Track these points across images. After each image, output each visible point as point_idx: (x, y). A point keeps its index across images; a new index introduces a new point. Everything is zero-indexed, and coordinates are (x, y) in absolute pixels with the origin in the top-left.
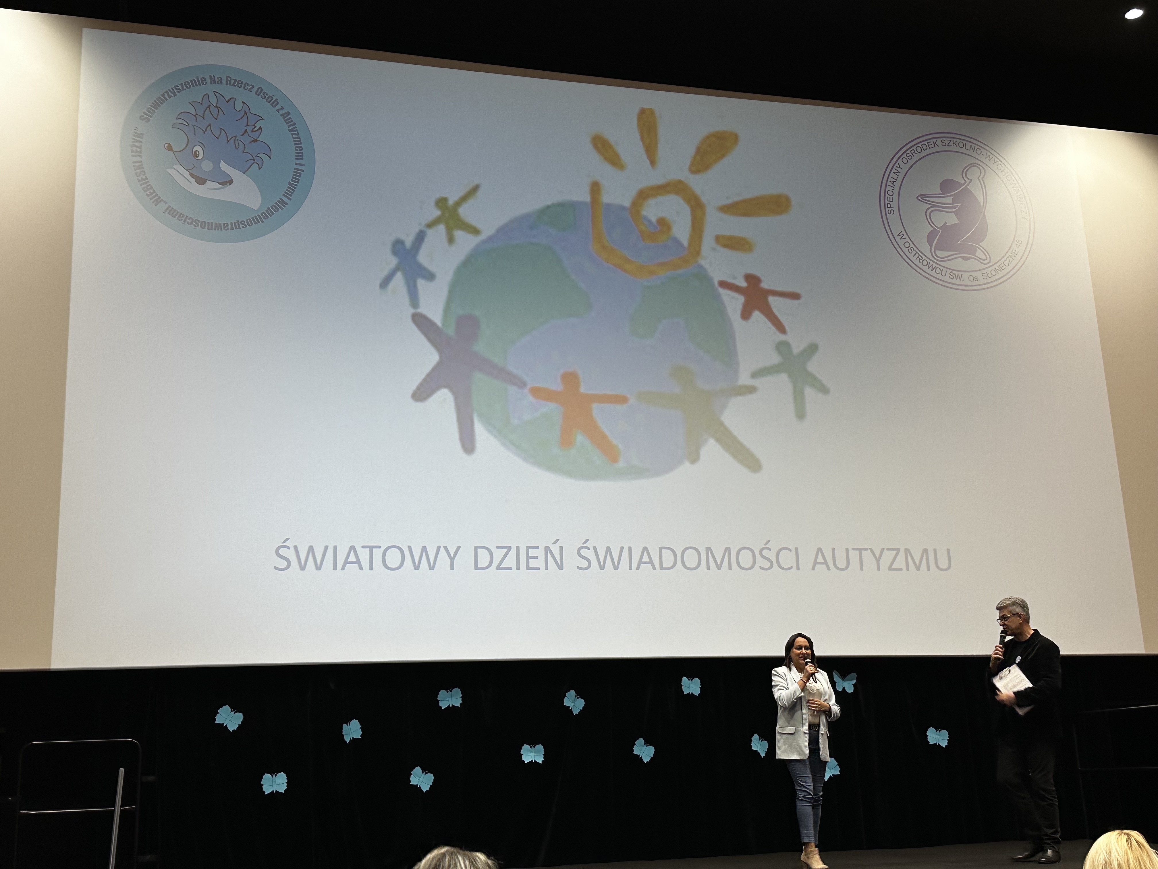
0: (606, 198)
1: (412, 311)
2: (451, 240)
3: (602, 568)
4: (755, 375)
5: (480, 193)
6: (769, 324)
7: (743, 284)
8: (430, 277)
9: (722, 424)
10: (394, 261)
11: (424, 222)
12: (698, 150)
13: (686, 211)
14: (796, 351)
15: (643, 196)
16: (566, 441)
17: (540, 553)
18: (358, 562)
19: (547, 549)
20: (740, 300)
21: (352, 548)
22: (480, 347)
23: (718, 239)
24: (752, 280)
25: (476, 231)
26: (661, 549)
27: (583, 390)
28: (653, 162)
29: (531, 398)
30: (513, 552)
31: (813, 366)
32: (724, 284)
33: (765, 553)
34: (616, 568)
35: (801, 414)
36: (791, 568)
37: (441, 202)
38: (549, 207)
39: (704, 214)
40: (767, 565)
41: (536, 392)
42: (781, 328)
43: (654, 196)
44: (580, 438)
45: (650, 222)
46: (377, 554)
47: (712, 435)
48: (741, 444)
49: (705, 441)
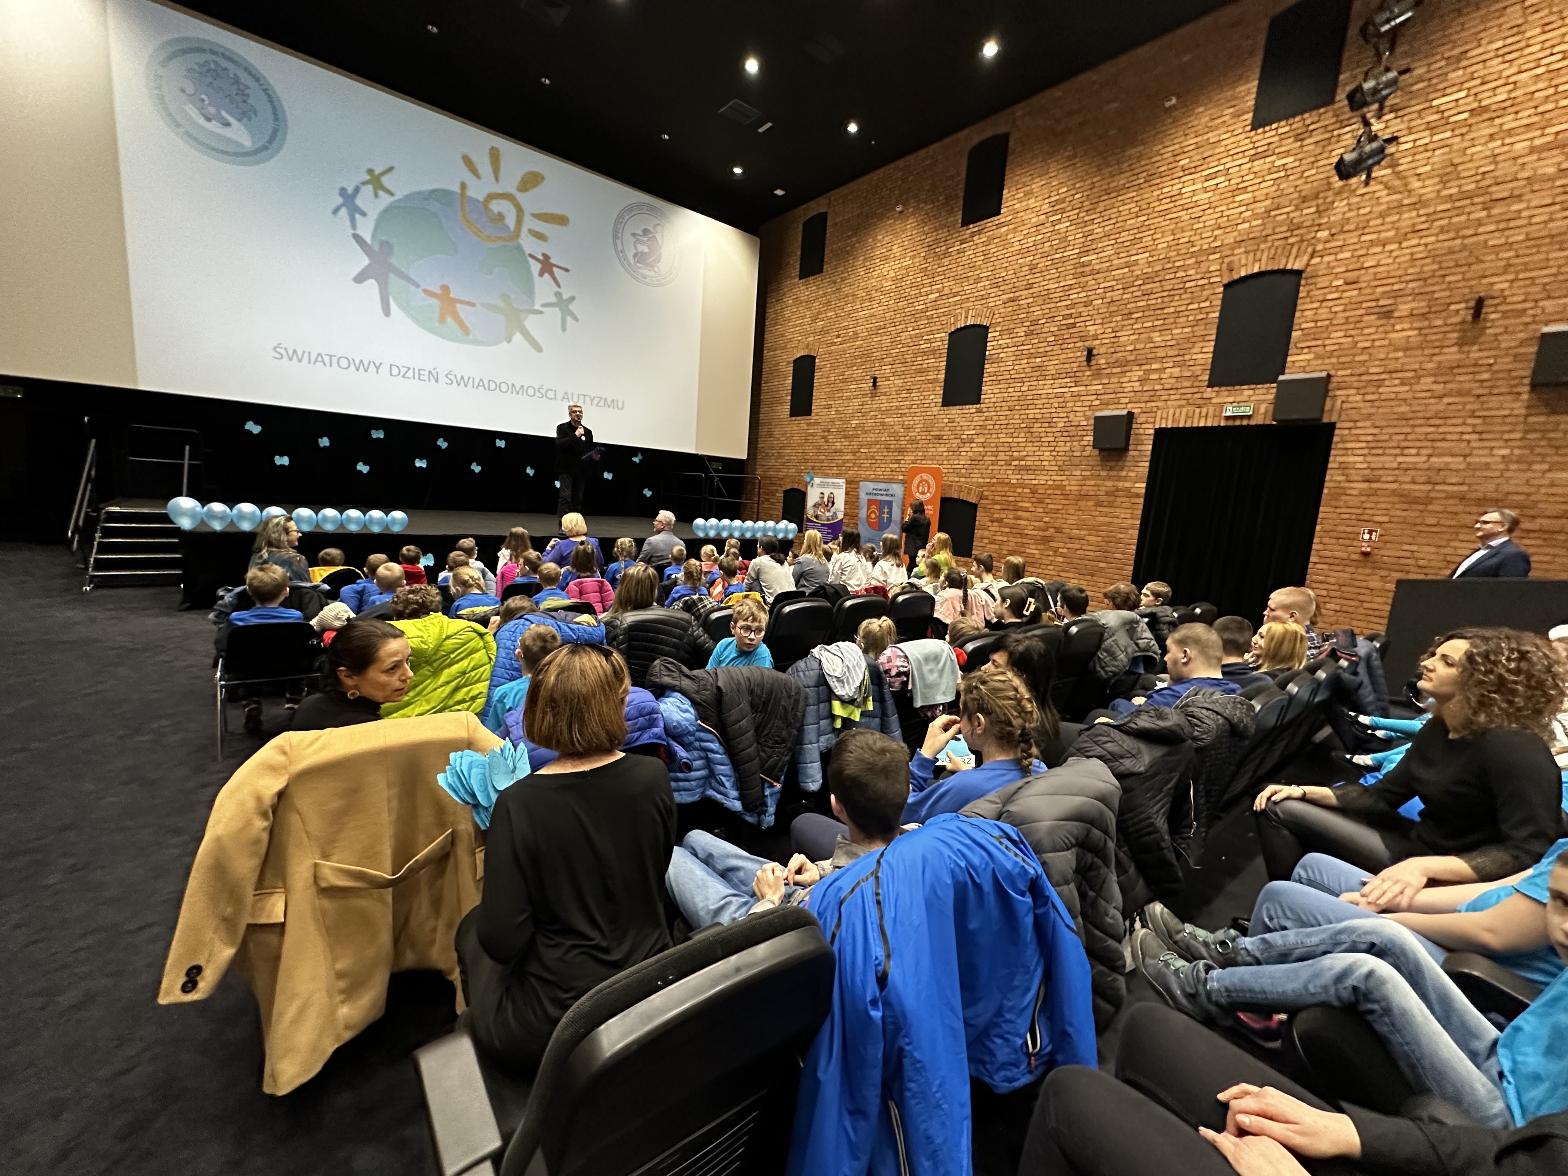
0: (470, 193)
1: (352, 231)
2: (376, 195)
4: (543, 305)
5: (394, 172)
6: (552, 281)
7: (541, 257)
8: (364, 214)
9: (525, 326)
10: (339, 200)
11: (360, 181)
12: (523, 179)
13: (514, 211)
14: (564, 298)
15: (491, 197)
16: (442, 320)
17: (426, 373)
18: (323, 361)
19: (430, 372)
20: (539, 266)
21: (319, 355)
22: (393, 260)
23: (530, 231)
24: (546, 257)
25: (392, 194)
26: (489, 381)
27: (452, 295)
28: (497, 180)
29: (422, 294)
31: (572, 307)
32: (531, 256)
33: (540, 390)
35: (564, 329)
36: (552, 399)
37: (370, 171)
38: (435, 190)
39: (523, 215)
40: (541, 395)
41: (425, 291)
42: (558, 285)
43: (496, 199)
44: (449, 320)
45: (493, 213)
46: (334, 360)
47: (519, 331)
48: (532, 337)
49: (515, 333)
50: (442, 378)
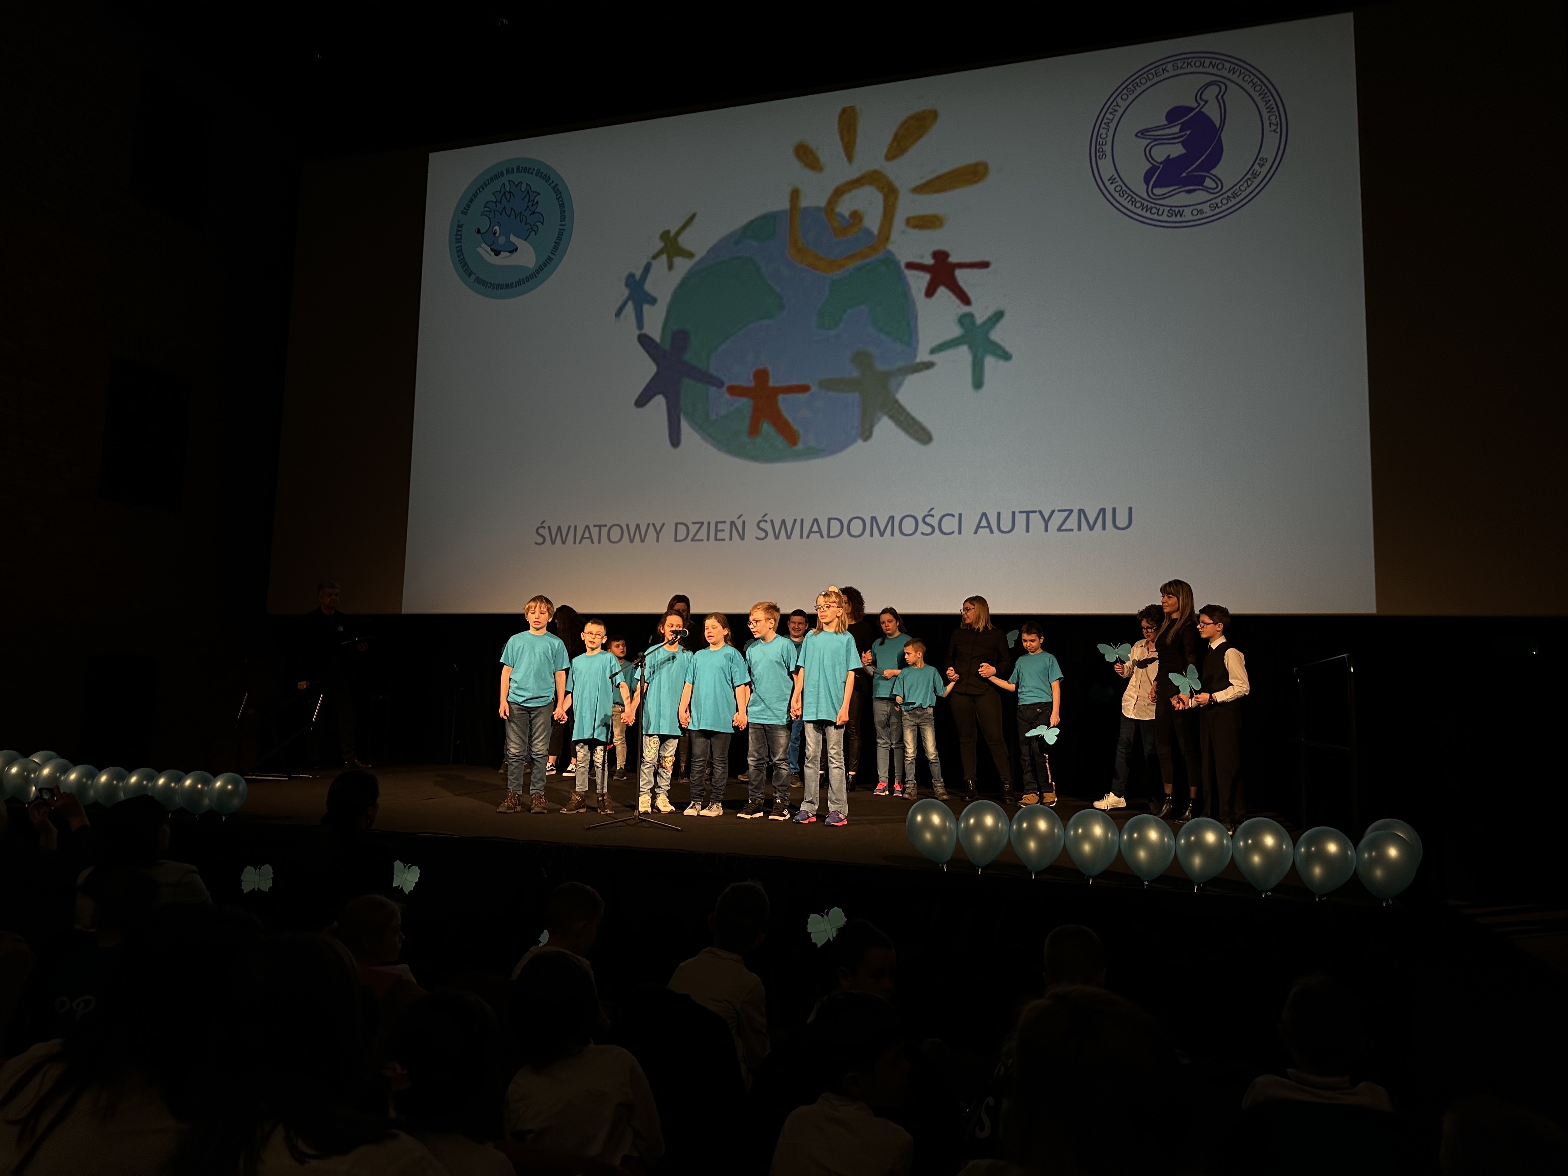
0: (804, 203)
1: (638, 332)
2: (671, 267)
3: (777, 538)
4: (933, 351)
5: (695, 221)
6: (954, 298)
7: (931, 262)
8: (653, 301)
9: (896, 401)
10: (626, 293)
11: (651, 255)
12: (896, 135)
13: (879, 199)
14: (979, 321)
15: (838, 193)
16: (754, 430)
17: (727, 527)
18: (591, 538)
19: (733, 523)
20: (926, 278)
21: (587, 527)
22: (688, 357)
23: (908, 221)
24: (940, 256)
25: (690, 255)
26: (829, 520)
27: (771, 383)
28: (850, 158)
29: (727, 396)
30: (705, 527)
31: (996, 335)
32: (911, 266)
33: (928, 519)
34: (789, 537)
35: (978, 384)
36: (953, 532)
37: (664, 235)
38: (752, 222)
39: (896, 198)
40: (930, 530)
41: (732, 390)
42: (965, 299)
43: (849, 191)
44: (766, 427)
45: (843, 217)
46: (604, 531)
47: (886, 414)
48: (913, 419)
49: (879, 419)
50: (752, 531)
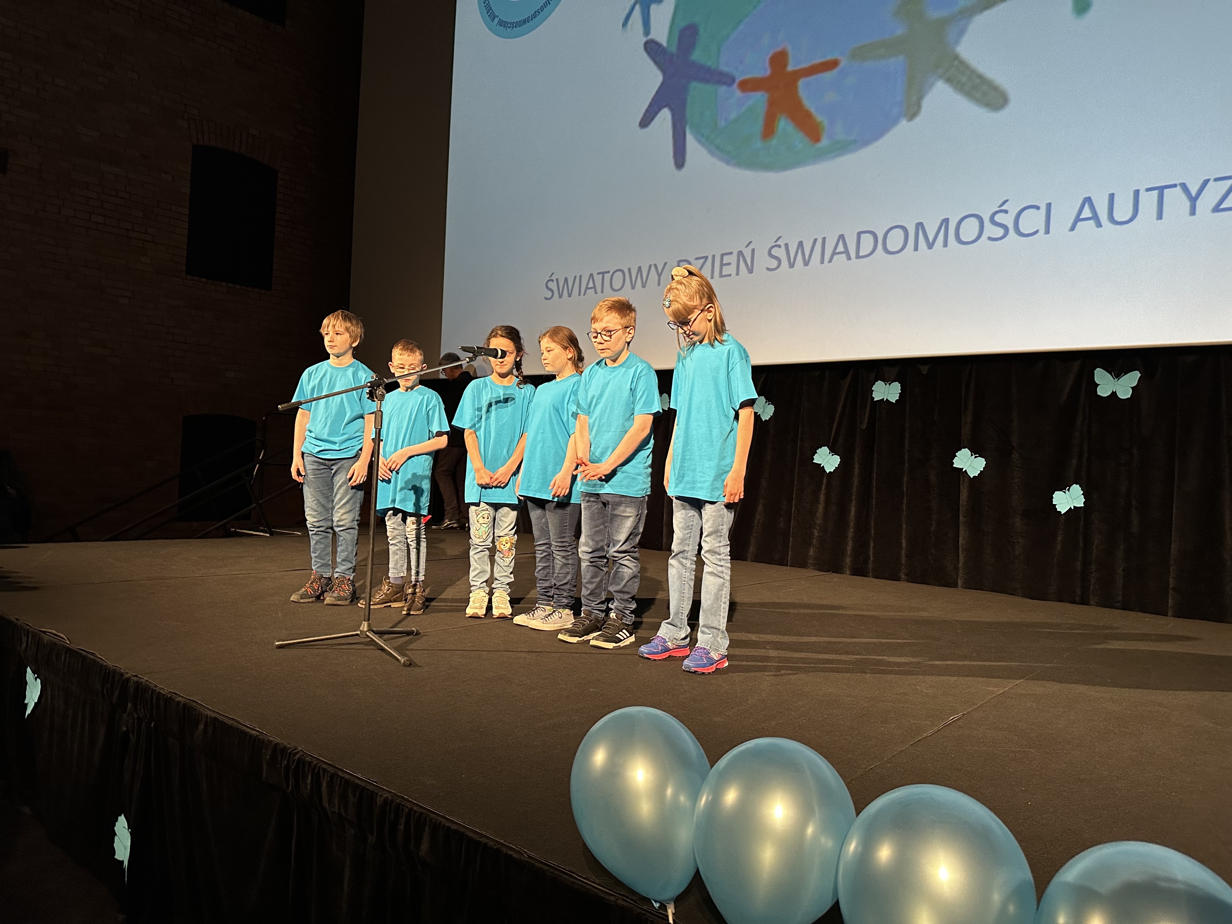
1: (644, 40)
3: (792, 266)
9: (956, 57)
16: (769, 130)
17: (733, 259)
18: (594, 287)
19: (740, 254)
21: (591, 276)
22: (696, 54)
26: (860, 234)
27: (791, 67)
29: (738, 93)
33: (998, 218)
34: (806, 264)
36: (1037, 232)
40: (1000, 232)
41: (744, 85)
44: (784, 124)
46: (607, 277)
47: (941, 77)
48: (980, 77)
49: (931, 86)
50: (763, 261)
